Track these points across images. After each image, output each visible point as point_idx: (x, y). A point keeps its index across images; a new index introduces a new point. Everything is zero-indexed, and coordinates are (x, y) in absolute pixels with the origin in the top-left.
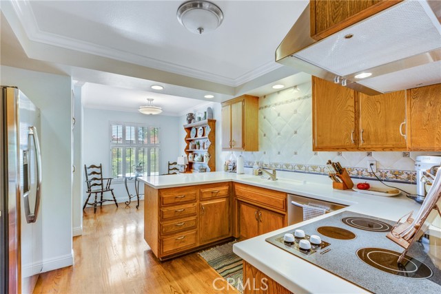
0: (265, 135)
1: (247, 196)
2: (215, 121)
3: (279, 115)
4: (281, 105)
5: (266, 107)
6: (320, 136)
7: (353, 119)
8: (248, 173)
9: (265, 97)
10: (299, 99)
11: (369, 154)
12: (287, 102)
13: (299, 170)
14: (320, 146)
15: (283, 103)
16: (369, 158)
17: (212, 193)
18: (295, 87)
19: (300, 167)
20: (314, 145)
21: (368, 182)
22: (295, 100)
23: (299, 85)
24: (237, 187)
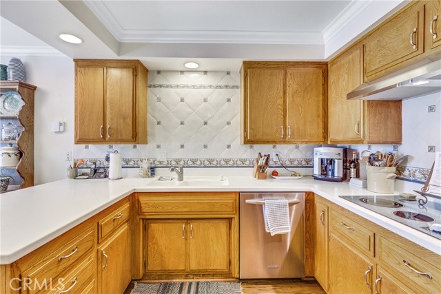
0: (159, 123)
1: (168, 209)
2: (35, 88)
3: (182, 100)
4: (186, 89)
5: (161, 86)
6: (253, 129)
7: (282, 117)
8: (126, 177)
9: (159, 72)
10: (210, 86)
11: (274, 147)
12: (194, 87)
13: (210, 164)
14: (252, 139)
15: (188, 87)
16: (274, 149)
17: (114, 220)
18: (206, 72)
19: (210, 161)
20: (245, 137)
21: (277, 169)
22: (204, 87)
23: (211, 71)
24: (143, 199)
